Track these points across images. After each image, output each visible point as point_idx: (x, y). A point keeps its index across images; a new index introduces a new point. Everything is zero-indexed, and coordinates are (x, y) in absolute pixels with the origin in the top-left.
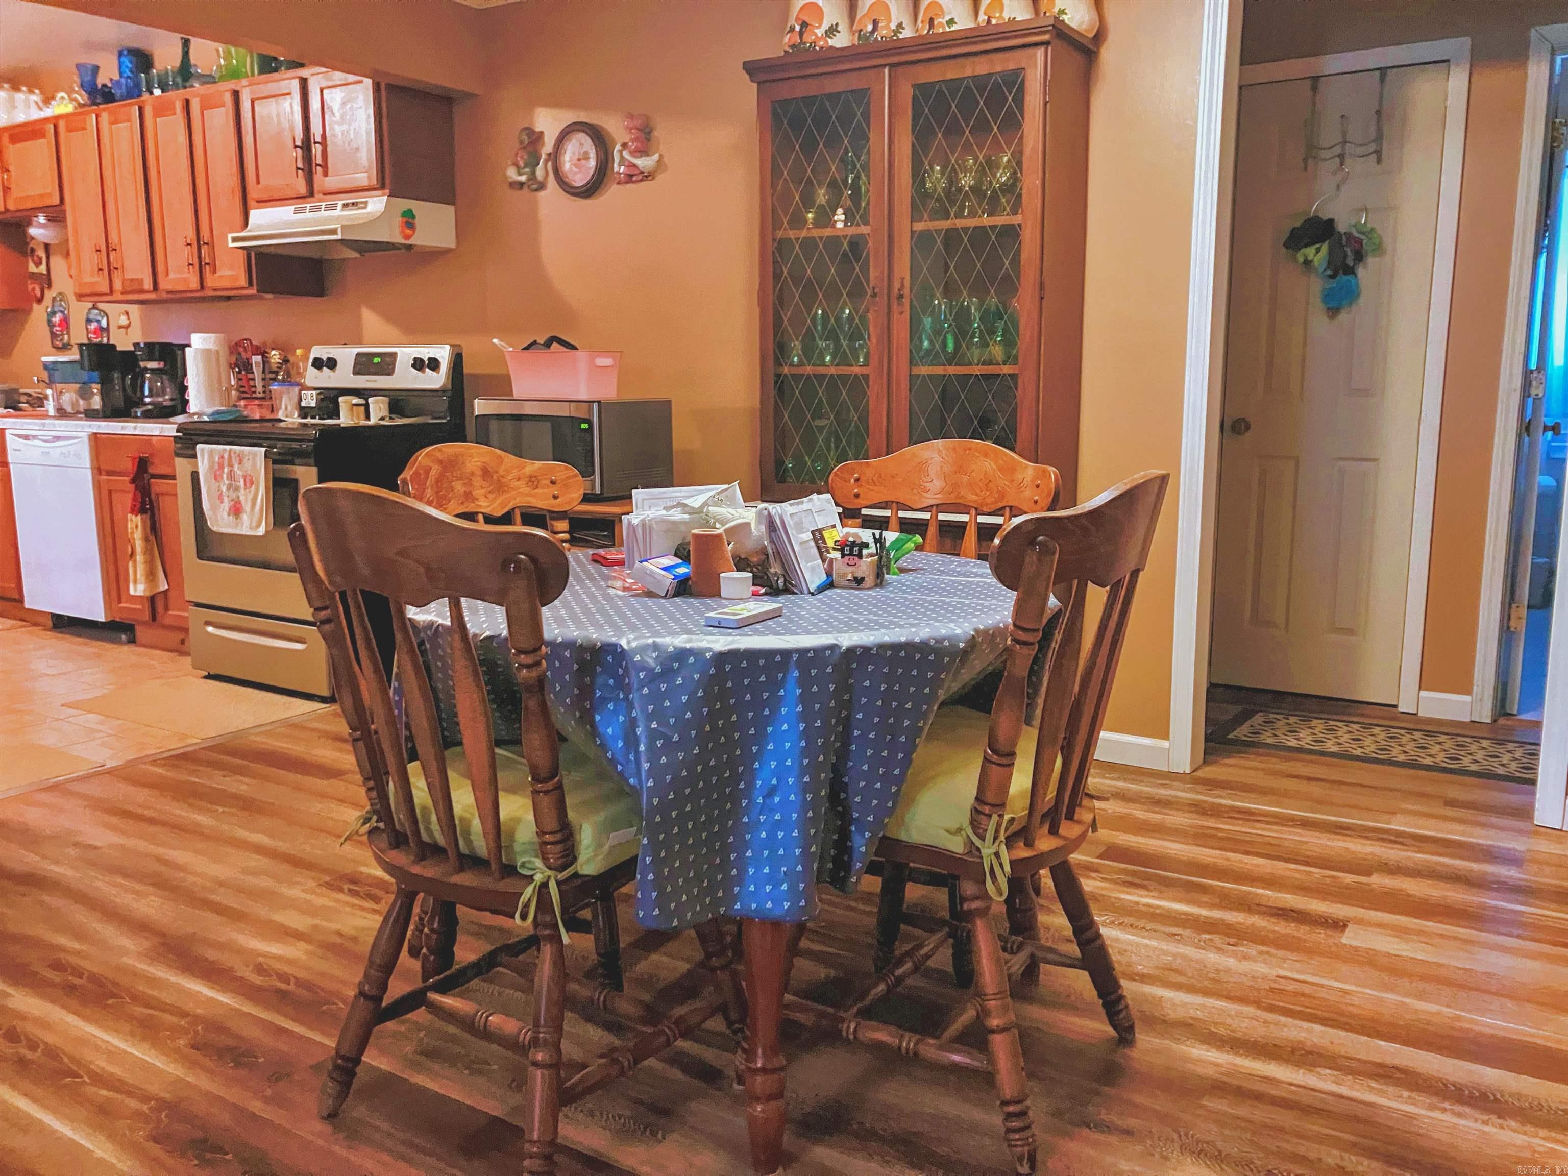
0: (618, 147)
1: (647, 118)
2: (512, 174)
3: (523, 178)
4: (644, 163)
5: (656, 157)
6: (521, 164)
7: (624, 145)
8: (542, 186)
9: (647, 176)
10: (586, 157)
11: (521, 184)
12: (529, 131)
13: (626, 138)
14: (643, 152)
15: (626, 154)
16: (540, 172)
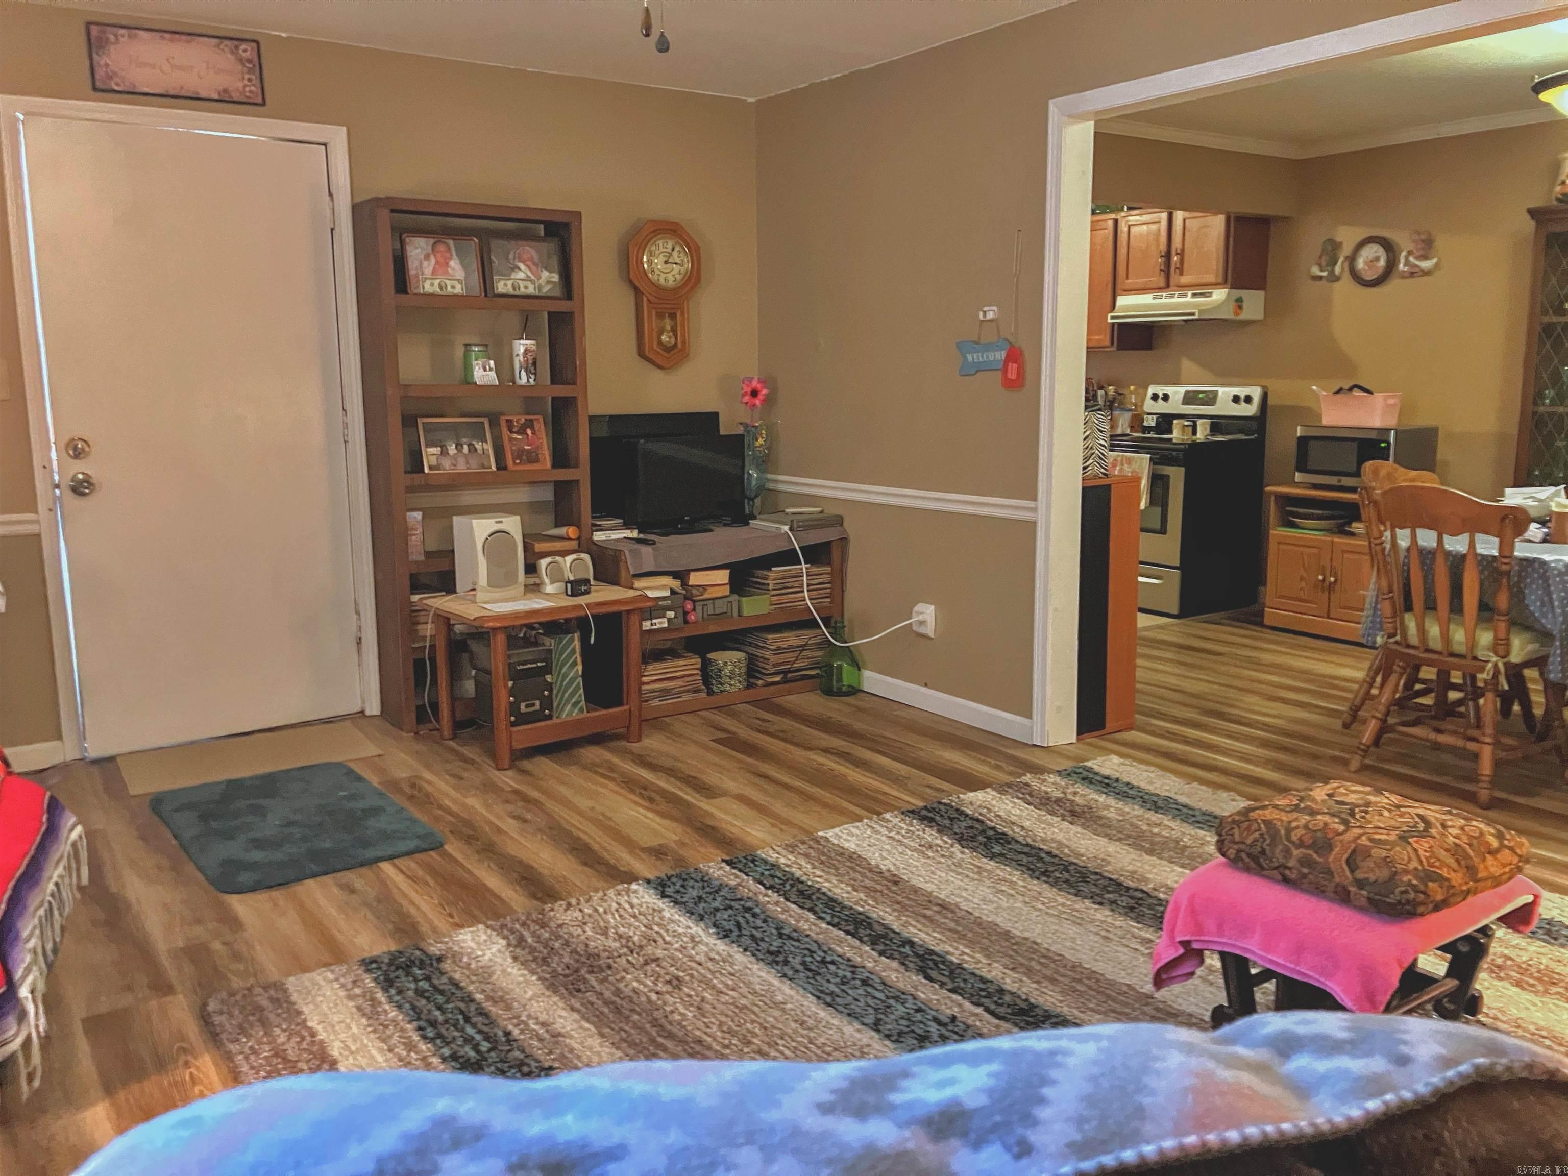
0: (1404, 254)
1: (1429, 234)
2: (1316, 271)
3: (1325, 274)
4: (1426, 265)
5: (1435, 260)
6: (1324, 264)
7: (1410, 253)
8: (1338, 279)
9: (1426, 273)
10: (1377, 259)
11: (1321, 278)
12: (1331, 241)
13: (1411, 247)
14: (1425, 257)
15: (1411, 259)
16: (1338, 269)
